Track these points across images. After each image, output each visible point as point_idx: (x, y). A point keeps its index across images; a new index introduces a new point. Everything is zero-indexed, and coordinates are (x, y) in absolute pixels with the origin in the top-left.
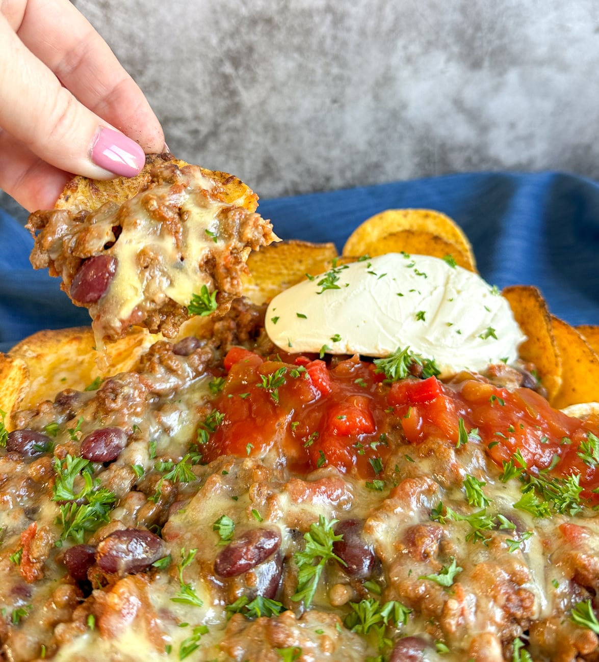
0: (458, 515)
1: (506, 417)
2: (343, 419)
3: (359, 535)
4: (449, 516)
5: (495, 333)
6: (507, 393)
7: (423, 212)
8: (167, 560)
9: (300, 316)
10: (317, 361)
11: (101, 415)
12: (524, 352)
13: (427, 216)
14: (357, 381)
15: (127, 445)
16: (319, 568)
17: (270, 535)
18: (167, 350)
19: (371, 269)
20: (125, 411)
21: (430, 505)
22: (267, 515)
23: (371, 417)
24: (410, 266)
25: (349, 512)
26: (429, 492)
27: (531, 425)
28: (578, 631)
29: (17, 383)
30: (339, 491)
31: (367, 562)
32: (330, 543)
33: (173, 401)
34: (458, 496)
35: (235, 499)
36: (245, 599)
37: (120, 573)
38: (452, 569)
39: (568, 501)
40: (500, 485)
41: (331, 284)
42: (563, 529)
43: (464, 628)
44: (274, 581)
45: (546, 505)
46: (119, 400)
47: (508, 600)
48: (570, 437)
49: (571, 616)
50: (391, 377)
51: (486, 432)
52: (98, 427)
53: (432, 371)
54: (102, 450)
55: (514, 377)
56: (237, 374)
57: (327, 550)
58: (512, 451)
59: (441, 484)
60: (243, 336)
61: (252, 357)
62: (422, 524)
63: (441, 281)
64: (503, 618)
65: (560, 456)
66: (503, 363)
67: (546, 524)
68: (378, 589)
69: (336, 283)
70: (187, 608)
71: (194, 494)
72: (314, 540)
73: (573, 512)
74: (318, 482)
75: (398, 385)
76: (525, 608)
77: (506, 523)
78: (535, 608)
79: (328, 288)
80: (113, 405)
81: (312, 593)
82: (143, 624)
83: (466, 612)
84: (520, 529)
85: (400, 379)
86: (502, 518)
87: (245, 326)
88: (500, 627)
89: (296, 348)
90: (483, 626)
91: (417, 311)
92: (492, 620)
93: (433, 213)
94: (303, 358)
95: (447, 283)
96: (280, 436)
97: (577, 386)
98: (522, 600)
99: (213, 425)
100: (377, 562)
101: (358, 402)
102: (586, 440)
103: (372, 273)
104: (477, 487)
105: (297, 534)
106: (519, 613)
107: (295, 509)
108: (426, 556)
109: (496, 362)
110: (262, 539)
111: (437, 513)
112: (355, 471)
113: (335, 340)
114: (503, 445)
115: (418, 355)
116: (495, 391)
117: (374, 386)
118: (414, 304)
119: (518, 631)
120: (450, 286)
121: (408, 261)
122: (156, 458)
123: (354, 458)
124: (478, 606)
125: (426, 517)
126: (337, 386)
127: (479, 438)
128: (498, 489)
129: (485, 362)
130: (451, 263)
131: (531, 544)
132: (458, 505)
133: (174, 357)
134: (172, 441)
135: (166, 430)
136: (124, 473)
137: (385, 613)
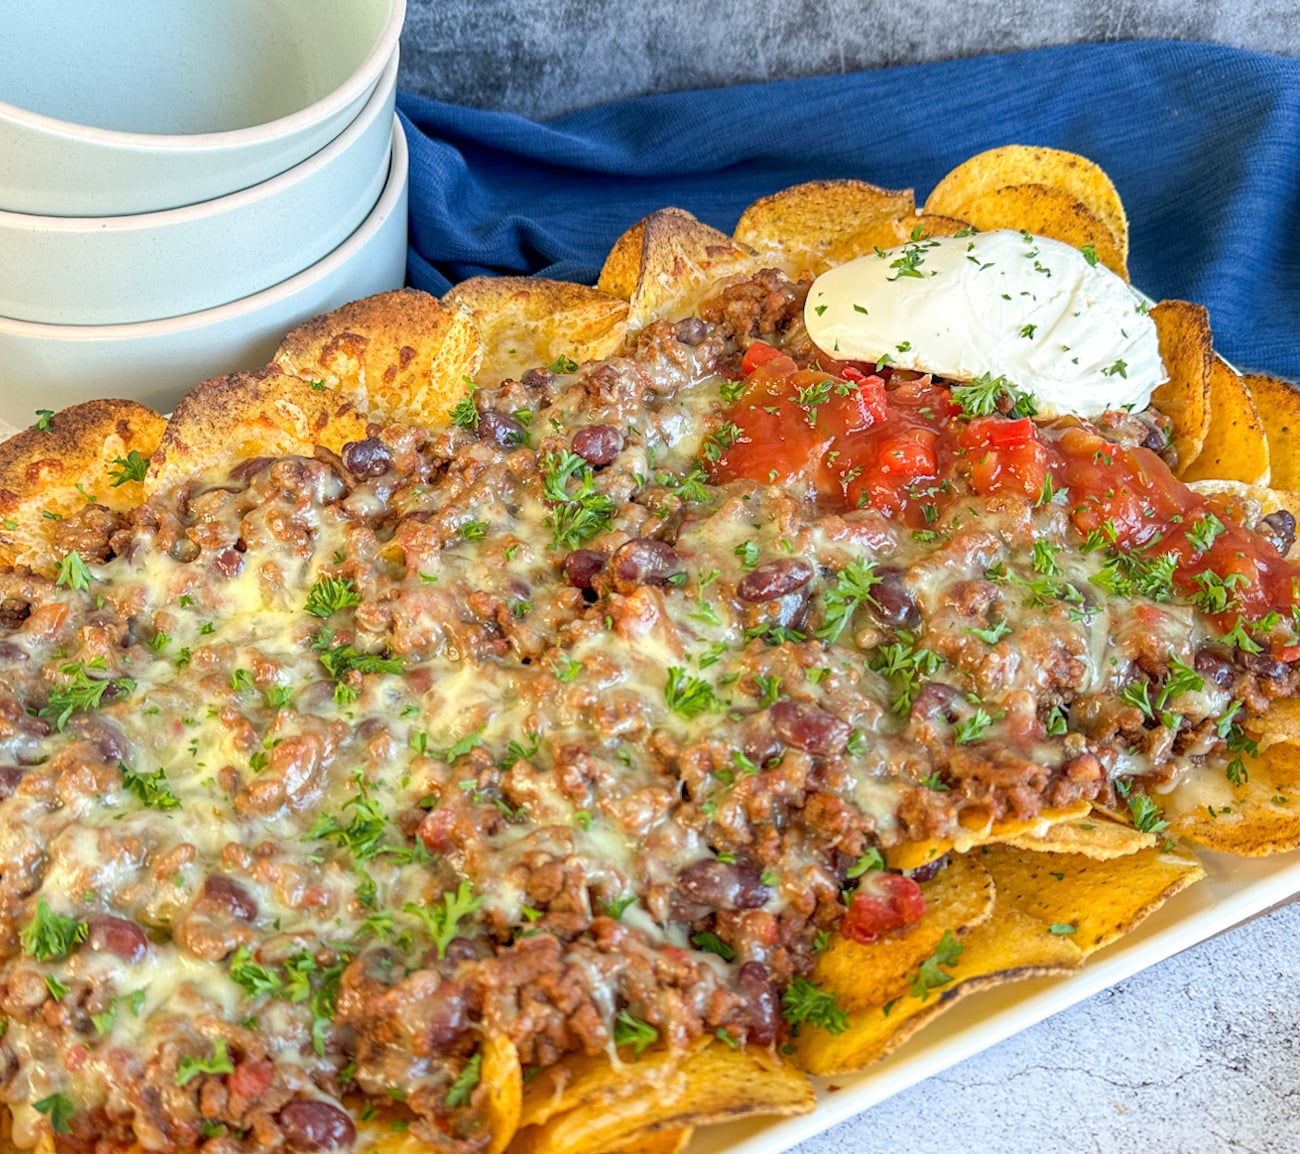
0: (1018, 580)
1: (1109, 480)
2: (899, 455)
3: (900, 582)
4: (1008, 577)
5: (1127, 369)
6: (1120, 450)
7: (1068, 156)
8: (683, 577)
9: (857, 308)
10: (873, 377)
11: (590, 406)
12: (1161, 401)
13: (1073, 165)
14: (922, 411)
15: (624, 449)
16: (850, 609)
17: (803, 567)
18: (671, 334)
19: (972, 253)
20: (620, 408)
21: (989, 563)
22: (799, 548)
23: (934, 457)
24: (1031, 255)
25: (889, 559)
26: (990, 550)
27: (1137, 493)
28: (1126, 709)
29: (463, 346)
30: (882, 536)
31: (905, 609)
32: (868, 583)
33: (673, 402)
34: (1024, 559)
35: (758, 527)
36: (767, 627)
37: (639, 581)
38: (1001, 629)
39: (1157, 583)
40: (1078, 555)
41: (910, 266)
42: (1141, 611)
43: (1001, 684)
44: (798, 614)
45: (1127, 584)
46: (616, 393)
47: (1056, 665)
48: (1184, 515)
49: (1123, 695)
50: (972, 412)
51: (1077, 493)
52: (585, 421)
53: (1027, 409)
54: (596, 449)
55: (1134, 431)
56: (764, 380)
57: (861, 591)
58: (1103, 519)
59: (1006, 544)
60: (767, 326)
61: (782, 360)
62: (975, 580)
63: (1069, 285)
64: (1045, 681)
65: (1163, 534)
66: (1125, 411)
67: (1123, 605)
68: (912, 640)
69: (917, 268)
70: (705, 625)
71: (710, 515)
72: (849, 579)
73: (1159, 597)
74: (858, 522)
75: (979, 422)
76: (1072, 677)
77: (1074, 594)
78: (1084, 680)
79: (905, 274)
80: (609, 397)
81: (838, 632)
82: (662, 631)
83: (1007, 669)
84: (1090, 602)
85: (980, 416)
86: (1071, 587)
87: (773, 312)
88: (1040, 690)
89: (845, 354)
90: (1022, 685)
91: (1025, 324)
92: (1033, 681)
93: (1084, 161)
94: (853, 370)
95: (1077, 288)
96: (813, 465)
97: (1222, 457)
98: (1071, 668)
99: (726, 441)
100: (915, 612)
101: (922, 436)
102: (1201, 520)
103: (972, 259)
104: (1049, 552)
105: (830, 573)
106: (1064, 681)
107: (830, 546)
108: (973, 612)
109: (1115, 408)
110: (795, 569)
111: (992, 574)
112: (902, 517)
113: (902, 349)
114: (1094, 510)
115: (1013, 386)
116: (1104, 445)
117: (945, 420)
118: (1023, 312)
119: (1059, 701)
120: (1081, 293)
121: (1028, 248)
122: (655, 469)
123: (904, 503)
124: (1020, 666)
125: (981, 575)
126: (895, 412)
127: (1066, 500)
128: (1074, 559)
129: (1100, 407)
130: (1091, 259)
131: (1099, 621)
132: (1021, 569)
133: (680, 345)
134: (672, 453)
135: (665, 438)
136: (624, 480)
137: (917, 658)
